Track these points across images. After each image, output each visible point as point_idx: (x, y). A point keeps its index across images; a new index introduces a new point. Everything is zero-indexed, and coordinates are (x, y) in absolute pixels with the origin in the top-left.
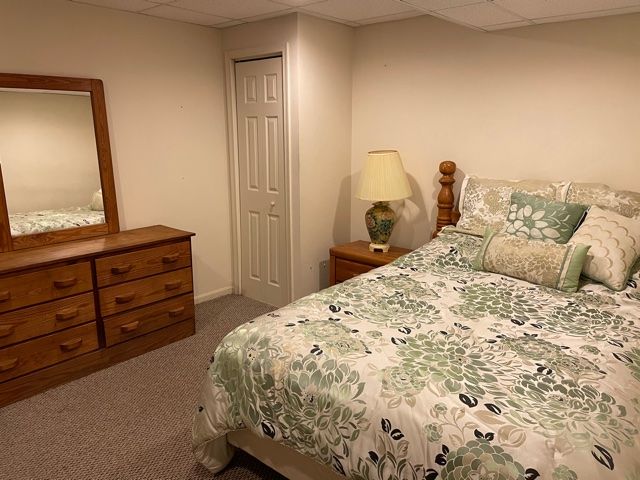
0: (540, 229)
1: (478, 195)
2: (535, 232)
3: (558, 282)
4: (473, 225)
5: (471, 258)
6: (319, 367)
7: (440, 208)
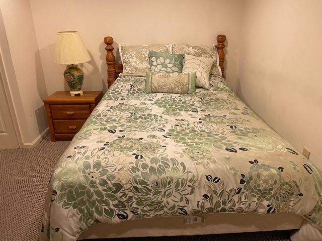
0: (171, 68)
1: (131, 55)
2: (169, 70)
3: (188, 90)
4: (133, 71)
5: (142, 88)
6: (150, 165)
7: (108, 64)
